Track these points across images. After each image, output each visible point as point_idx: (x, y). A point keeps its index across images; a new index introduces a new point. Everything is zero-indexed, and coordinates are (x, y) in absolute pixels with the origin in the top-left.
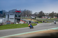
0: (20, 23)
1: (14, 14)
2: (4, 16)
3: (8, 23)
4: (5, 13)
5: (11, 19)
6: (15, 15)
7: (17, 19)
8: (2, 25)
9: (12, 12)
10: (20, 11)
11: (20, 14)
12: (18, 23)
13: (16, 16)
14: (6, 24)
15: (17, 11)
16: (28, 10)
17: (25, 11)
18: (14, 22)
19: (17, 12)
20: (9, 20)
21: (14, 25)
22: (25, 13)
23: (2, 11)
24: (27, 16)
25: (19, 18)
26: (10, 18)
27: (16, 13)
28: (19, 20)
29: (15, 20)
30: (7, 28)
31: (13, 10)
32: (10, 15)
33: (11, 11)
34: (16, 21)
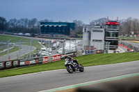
0: (117, 50)
1: (103, 29)
2: (78, 35)
3: (90, 51)
4: (81, 28)
5: (97, 41)
6: (106, 32)
7: (109, 41)
8: (74, 56)
9: (97, 25)
10: (116, 22)
11: (118, 28)
13: (107, 34)
14: (84, 54)
15: (109, 21)
16: (136, 20)
17: (130, 22)
18: (103, 49)
19: (109, 25)
20: (92, 44)
21: (104, 56)
22: (129, 27)
23: (73, 24)
24: (135, 34)
25: (115, 38)
26: (93, 40)
27: (107, 26)
28: (115, 43)
29: (105, 44)
31: (99, 20)
32: (94, 31)
33: (96, 21)
34: (108, 46)
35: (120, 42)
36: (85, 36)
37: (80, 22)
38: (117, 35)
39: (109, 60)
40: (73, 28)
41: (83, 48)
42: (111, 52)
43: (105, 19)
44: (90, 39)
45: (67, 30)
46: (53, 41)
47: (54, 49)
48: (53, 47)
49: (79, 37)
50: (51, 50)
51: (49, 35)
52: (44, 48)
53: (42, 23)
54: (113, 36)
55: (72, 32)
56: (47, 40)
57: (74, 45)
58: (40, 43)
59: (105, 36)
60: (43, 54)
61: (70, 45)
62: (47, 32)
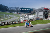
0: (48, 19)
1: (43, 11)
3: (38, 19)
4: (35, 11)
5: (40, 15)
6: (44, 12)
7: (45, 15)
8: (32, 20)
12: (46, 19)
13: (44, 13)
14: (36, 20)
15: (45, 8)
18: (43, 18)
20: (39, 16)
21: (43, 21)
23: (32, 9)
28: (47, 16)
29: (44, 16)
30: (36, 23)
31: (42, 8)
32: (40, 12)
33: (40, 8)
34: (45, 17)
35: (49, 16)
36: (36, 13)
37: (35, 8)
38: (48, 13)
39: (45, 22)
40: (32, 11)
41: (35, 18)
42: (45, 19)
43: (44, 7)
44: (38, 14)
45: (30, 11)
46: (25, 15)
47: (25, 18)
48: (25, 17)
49: (34, 14)
50: (24, 18)
51: (24, 13)
52: (22, 18)
53: (21, 9)
54: (46, 14)
55: (32, 12)
56: (23, 15)
57: (32, 17)
58: (20, 16)
59: (44, 14)
60: (21, 20)
61: (31, 17)
62: (23, 12)
